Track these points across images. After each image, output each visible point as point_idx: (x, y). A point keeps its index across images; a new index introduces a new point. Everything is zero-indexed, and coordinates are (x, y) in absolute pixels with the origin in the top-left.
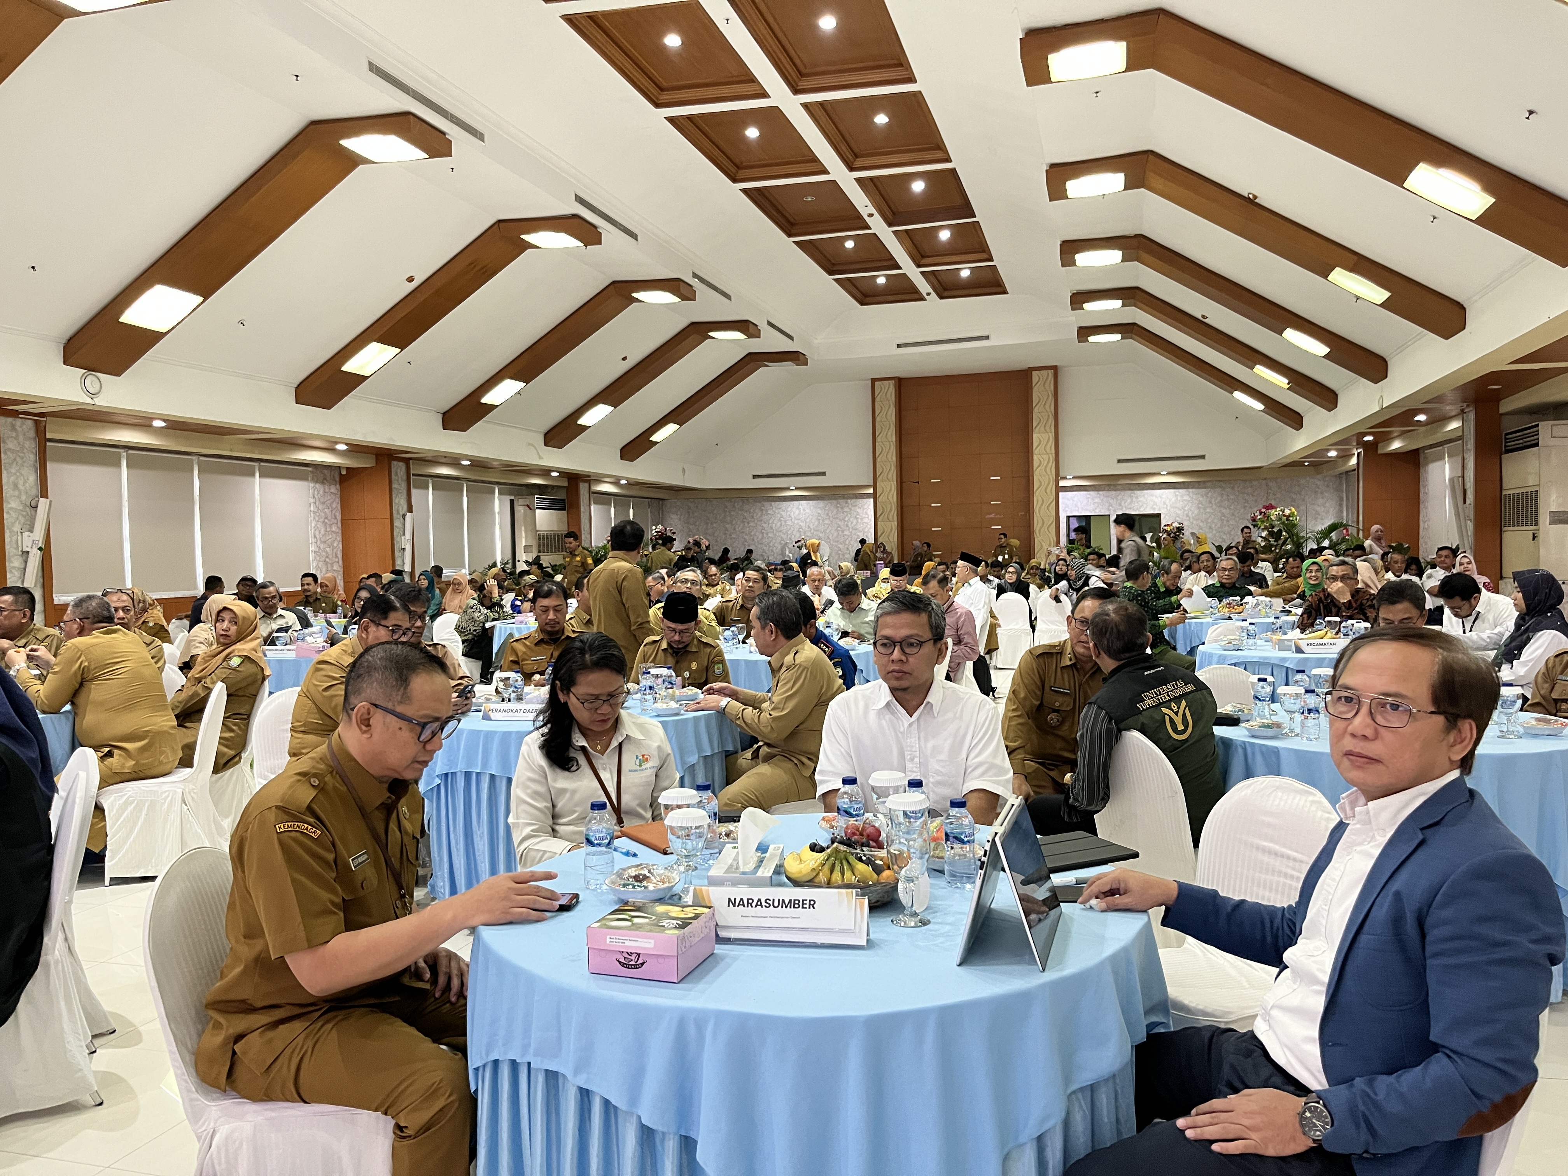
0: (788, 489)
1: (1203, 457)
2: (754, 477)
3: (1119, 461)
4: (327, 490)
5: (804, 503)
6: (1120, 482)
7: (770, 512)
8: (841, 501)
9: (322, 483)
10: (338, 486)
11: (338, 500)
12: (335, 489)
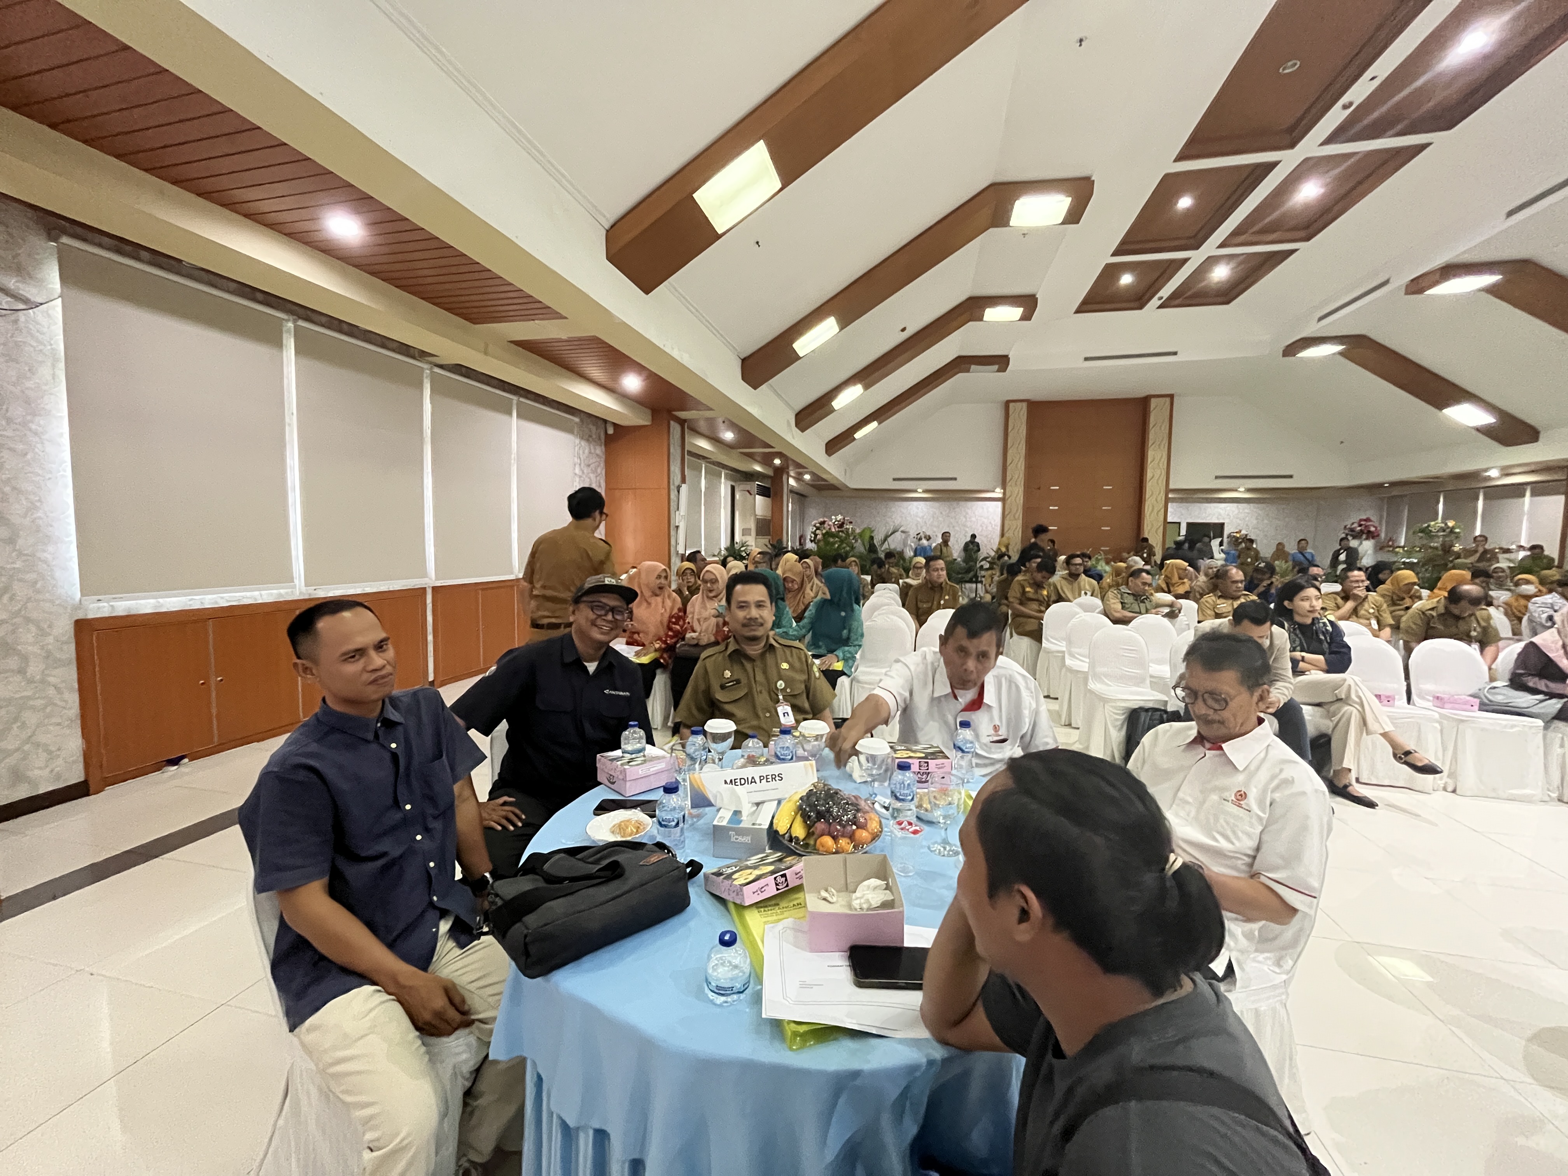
0: (915, 491)
1: (1291, 477)
2: (894, 480)
3: (1217, 477)
4: (593, 451)
5: (922, 504)
6: (1196, 496)
7: (893, 509)
8: (955, 504)
9: (588, 440)
10: (603, 447)
11: (602, 465)
12: (600, 450)
